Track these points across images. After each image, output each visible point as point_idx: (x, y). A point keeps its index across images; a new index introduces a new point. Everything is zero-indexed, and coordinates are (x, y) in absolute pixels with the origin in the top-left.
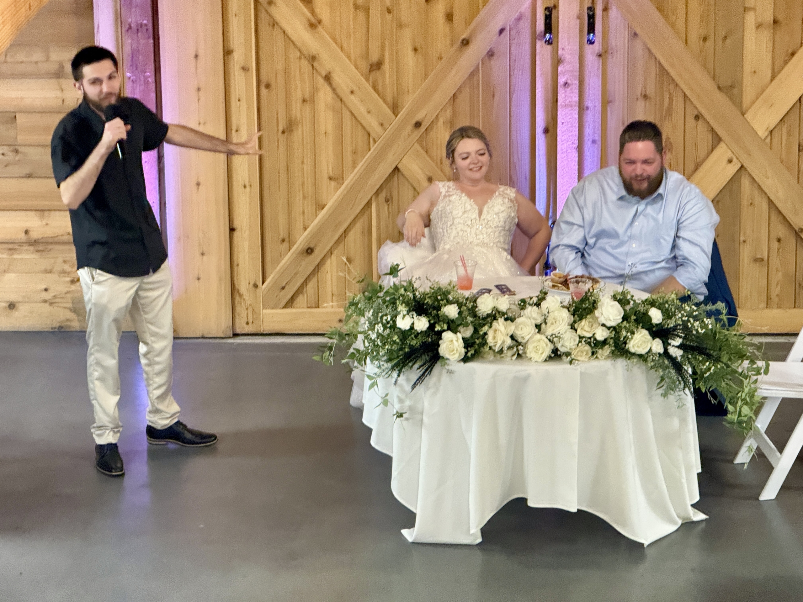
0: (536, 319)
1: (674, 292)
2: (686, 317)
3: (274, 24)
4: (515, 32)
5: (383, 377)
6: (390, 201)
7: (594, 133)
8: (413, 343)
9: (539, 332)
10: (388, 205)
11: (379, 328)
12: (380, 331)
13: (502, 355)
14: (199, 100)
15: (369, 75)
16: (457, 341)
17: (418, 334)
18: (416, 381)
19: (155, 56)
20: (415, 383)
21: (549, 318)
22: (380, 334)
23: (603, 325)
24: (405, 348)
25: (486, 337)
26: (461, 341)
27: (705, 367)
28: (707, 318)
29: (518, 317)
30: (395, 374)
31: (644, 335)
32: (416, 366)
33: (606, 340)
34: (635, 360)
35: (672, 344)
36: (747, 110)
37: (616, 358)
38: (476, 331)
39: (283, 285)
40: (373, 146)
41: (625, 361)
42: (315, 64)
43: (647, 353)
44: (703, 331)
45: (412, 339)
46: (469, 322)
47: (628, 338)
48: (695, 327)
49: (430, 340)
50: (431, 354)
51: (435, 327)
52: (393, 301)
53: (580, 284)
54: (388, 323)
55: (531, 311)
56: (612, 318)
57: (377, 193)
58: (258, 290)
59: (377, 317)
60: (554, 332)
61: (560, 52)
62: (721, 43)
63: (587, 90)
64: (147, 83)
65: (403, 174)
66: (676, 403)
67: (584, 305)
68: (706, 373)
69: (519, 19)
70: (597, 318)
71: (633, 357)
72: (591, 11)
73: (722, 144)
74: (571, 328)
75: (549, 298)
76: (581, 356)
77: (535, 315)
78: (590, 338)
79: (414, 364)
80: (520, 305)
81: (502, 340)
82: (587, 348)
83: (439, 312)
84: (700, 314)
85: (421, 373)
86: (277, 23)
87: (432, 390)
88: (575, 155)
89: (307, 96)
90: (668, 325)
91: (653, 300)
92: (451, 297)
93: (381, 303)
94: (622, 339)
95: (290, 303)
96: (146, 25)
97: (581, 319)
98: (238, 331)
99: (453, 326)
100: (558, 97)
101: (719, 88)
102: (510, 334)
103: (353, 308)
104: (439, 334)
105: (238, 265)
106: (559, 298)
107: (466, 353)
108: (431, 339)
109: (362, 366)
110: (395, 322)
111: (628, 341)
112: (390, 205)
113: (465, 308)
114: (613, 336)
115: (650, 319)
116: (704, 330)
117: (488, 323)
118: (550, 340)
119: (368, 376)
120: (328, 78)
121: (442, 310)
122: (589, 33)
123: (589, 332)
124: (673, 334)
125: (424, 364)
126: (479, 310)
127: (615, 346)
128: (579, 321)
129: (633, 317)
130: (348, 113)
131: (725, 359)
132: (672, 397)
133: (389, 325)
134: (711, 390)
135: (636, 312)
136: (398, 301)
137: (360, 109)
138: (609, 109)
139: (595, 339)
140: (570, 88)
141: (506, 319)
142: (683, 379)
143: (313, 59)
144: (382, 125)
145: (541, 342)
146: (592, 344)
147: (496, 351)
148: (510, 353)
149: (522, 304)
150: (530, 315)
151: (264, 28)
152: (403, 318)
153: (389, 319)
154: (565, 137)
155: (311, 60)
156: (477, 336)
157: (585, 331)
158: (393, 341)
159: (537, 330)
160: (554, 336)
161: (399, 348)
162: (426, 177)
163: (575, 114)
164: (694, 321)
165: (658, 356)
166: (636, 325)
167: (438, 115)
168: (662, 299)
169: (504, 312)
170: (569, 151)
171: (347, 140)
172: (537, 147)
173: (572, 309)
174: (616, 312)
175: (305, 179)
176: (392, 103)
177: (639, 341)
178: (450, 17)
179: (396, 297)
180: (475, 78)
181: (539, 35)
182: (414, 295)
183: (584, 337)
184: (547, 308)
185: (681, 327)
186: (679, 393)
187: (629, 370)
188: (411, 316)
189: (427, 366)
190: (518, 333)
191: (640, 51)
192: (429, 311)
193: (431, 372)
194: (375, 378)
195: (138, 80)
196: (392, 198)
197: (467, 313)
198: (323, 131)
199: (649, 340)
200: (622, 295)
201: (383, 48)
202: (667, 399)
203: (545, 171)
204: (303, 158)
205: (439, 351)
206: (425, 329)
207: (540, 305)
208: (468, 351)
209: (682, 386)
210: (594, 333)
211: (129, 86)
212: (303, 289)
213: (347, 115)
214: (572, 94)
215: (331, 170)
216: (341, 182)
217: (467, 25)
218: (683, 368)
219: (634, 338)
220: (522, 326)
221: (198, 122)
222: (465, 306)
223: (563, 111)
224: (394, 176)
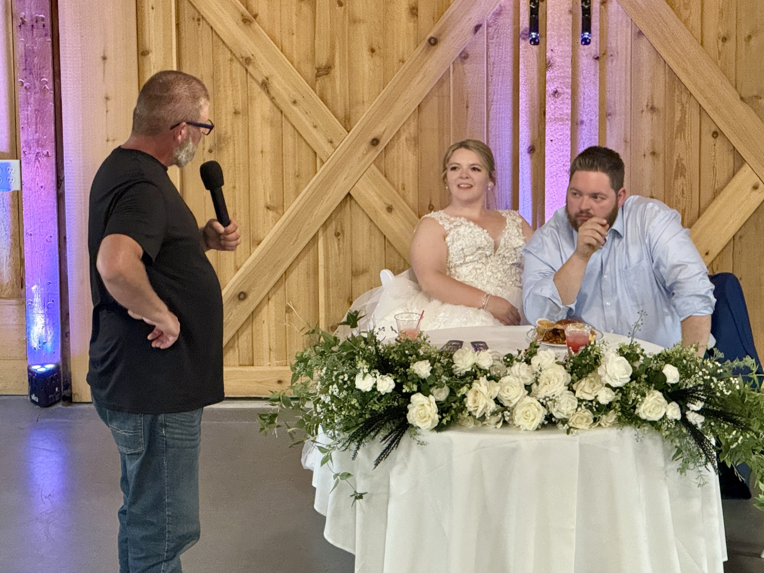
0: (526, 379)
1: (694, 345)
2: (708, 375)
3: (200, 19)
4: (493, 30)
5: (338, 449)
6: (341, 235)
8: (376, 407)
9: (529, 394)
10: (339, 240)
11: (334, 389)
12: (335, 393)
13: (485, 423)
14: (107, 111)
15: (316, 80)
16: (430, 405)
17: (382, 396)
18: (381, 456)
19: (53, 58)
20: (379, 457)
21: (541, 377)
22: (335, 396)
23: (608, 386)
24: (365, 414)
25: (465, 400)
26: (434, 405)
27: (731, 437)
28: (734, 378)
29: (503, 376)
31: (658, 397)
32: (380, 436)
33: (610, 403)
34: (647, 428)
35: (691, 409)
37: (623, 426)
38: (452, 393)
40: (321, 167)
41: (634, 430)
42: (250, 68)
43: (660, 420)
44: (728, 394)
45: (375, 403)
46: (444, 382)
47: (638, 401)
48: (719, 387)
49: (396, 404)
50: (397, 422)
51: (403, 388)
52: (352, 356)
54: (345, 383)
55: (519, 368)
56: (618, 378)
57: (325, 225)
59: (332, 376)
60: (548, 394)
61: (549, 54)
62: (744, 43)
63: (581, 100)
64: (44, 91)
65: (356, 202)
66: (696, 481)
67: (583, 362)
68: (733, 445)
69: (498, 13)
70: (600, 377)
71: (644, 424)
72: (586, 4)
73: (746, 167)
74: (569, 390)
75: (541, 353)
76: (581, 423)
77: (523, 373)
78: (591, 401)
79: (377, 433)
80: (505, 361)
81: (484, 403)
82: (588, 413)
83: (407, 370)
84: (725, 371)
85: (386, 445)
86: (203, 17)
87: (399, 466)
89: (240, 107)
90: (686, 385)
91: (668, 355)
92: (421, 352)
93: (336, 359)
94: (630, 403)
96: (43, 19)
97: (580, 378)
99: (424, 387)
100: (547, 109)
101: (742, 99)
102: (494, 397)
103: (302, 364)
104: (408, 396)
106: (553, 353)
107: (441, 420)
108: (398, 402)
109: (313, 436)
110: (353, 382)
111: (637, 406)
112: (341, 241)
113: (439, 365)
114: (619, 399)
115: (665, 378)
116: (730, 392)
117: (467, 382)
118: (542, 404)
119: (320, 448)
120: (265, 85)
121: (411, 367)
122: (583, 32)
123: (590, 394)
124: (692, 396)
125: (390, 434)
126: (456, 367)
127: (621, 411)
128: (578, 380)
129: (644, 376)
130: (289, 125)
131: (756, 427)
132: (691, 473)
133: (346, 386)
134: (738, 464)
135: (647, 369)
136: (357, 357)
137: (305, 123)
138: (608, 124)
139: (598, 403)
140: (560, 98)
141: (489, 379)
142: (704, 451)
143: (248, 61)
144: (331, 142)
145: (532, 405)
146: (594, 408)
147: (477, 417)
148: (494, 420)
149: (509, 360)
150: (518, 374)
151: (188, 26)
152: (364, 378)
153: (346, 379)
154: (555, 157)
155: (244, 62)
156: (454, 399)
157: (585, 392)
158: (351, 405)
159: (527, 392)
160: (547, 399)
161: (358, 413)
162: (385, 206)
163: (567, 129)
164: (718, 380)
165: (674, 423)
166: (647, 386)
167: (399, 130)
168: (679, 354)
169: (486, 370)
170: (560, 175)
171: (289, 160)
172: (520, 169)
173: (569, 366)
174: (623, 370)
175: (237, 209)
176: (343, 115)
177: (652, 405)
178: (415, 11)
179: (354, 352)
180: (445, 86)
181: (523, 33)
182: (377, 349)
183: (584, 400)
184: (539, 365)
185: (702, 388)
186: (700, 469)
187: (639, 440)
188: (374, 375)
189: (393, 436)
190: (502, 394)
191: (645, 53)
192: (396, 369)
193: (398, 443)
194: (329, 450)
195: (33, 87)
196: (343, 231)
197: (442, 371)
198: (259, 150)
199: (663, 404)
200: (630, 349)
201: (333, 47)
202: (685, 475)
203: (530, 199)
204: (235, 182)
205: (408, 417)
206: (390, 391)
207: (530, 360)
208: (443, 418)
209: (703, 460)
210: (596, 395)
211: (21, 94)
212: (234, 343)
213: (288, 130)
214: (562, 106)
215: (268, 197)
216: (280, 211)
217: (436, 20)
218: (705, 437)
219: (645, 402)
220: (509, 387)
221: (106, 138)
222: (439, 361)
223: (552, 125)
224: (345, 204)
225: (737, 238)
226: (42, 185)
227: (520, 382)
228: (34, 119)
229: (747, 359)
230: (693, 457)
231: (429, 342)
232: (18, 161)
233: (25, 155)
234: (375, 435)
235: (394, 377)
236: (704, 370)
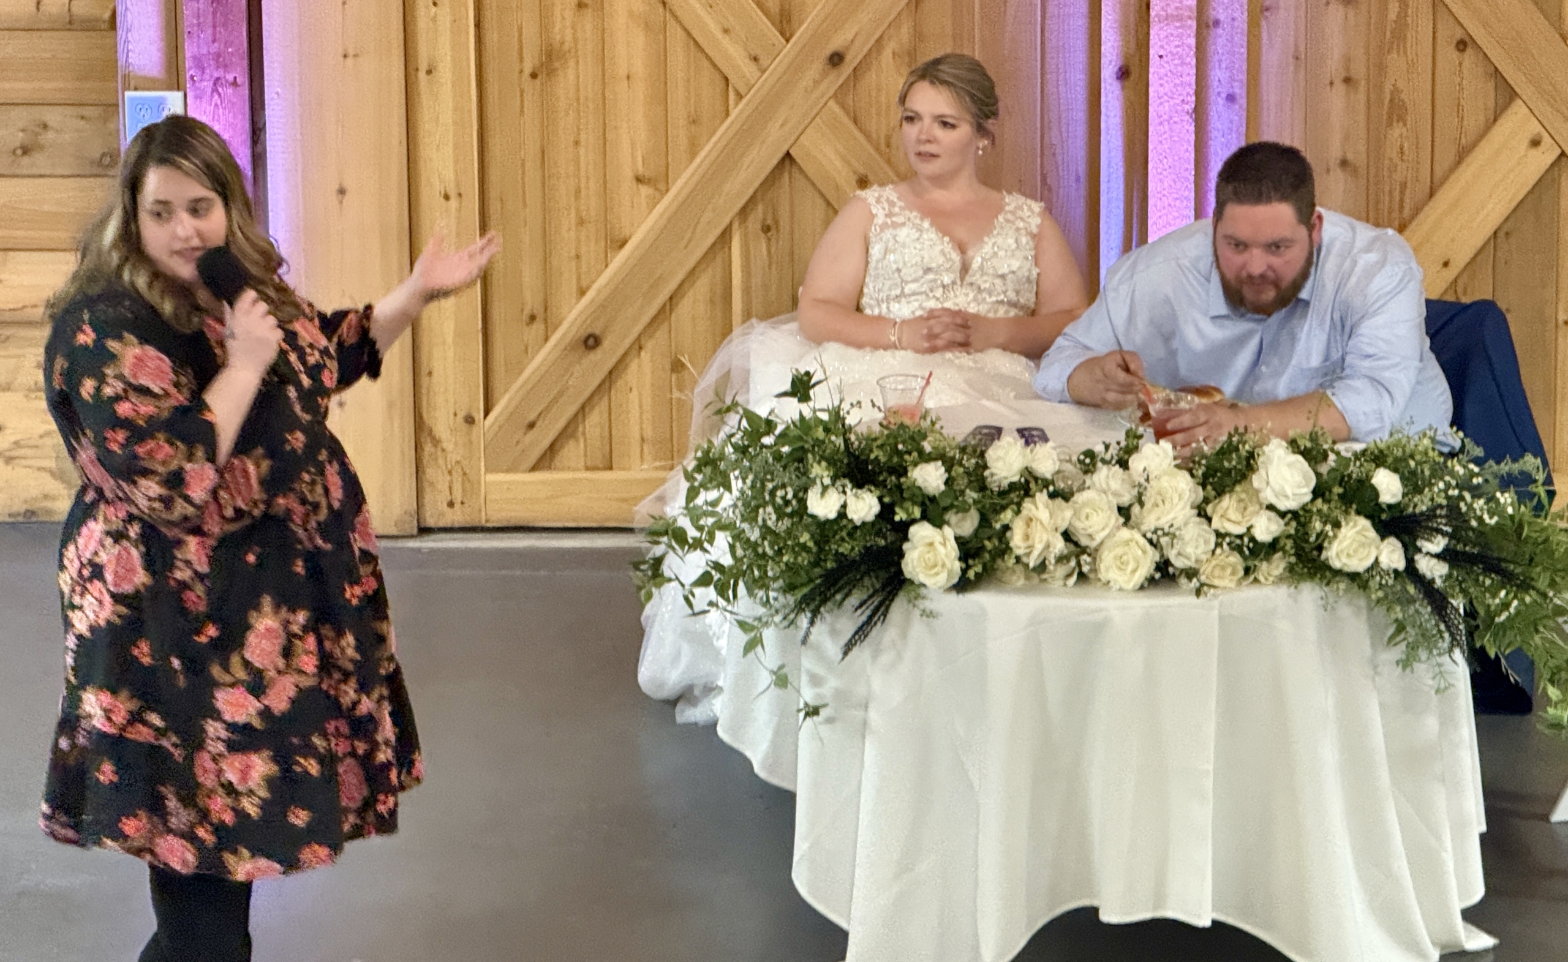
0: (1119, 495)
2: (1454, 489)
5: (776, 625)
6: (773, 231)
7: (1232, 79)
8: (845, 548)
9: (1125, 524)
10: (769, 239)
11: (768, 515)
12: (770, 523)
13: (1045, 576)
16: (944, 544)
17: (856, 528)
18: (854, 636)
20: (850, 640)
21: (1148, 493)
22: (768, 527)
23: (1271, 507)
24: (825, 561)
25: (1008, 534)
26: (952, 544)
27: (1497, 601)
28: (1502, 493)
29: (1079, 490)
30: (804, 620)
31: (1364, 529)
32: (854, 600)
33: (1276, 541)
34: (1342, 586)
35: (1424, 550)
37: (1299, 581)
38: (985, 521)
39: (532, 417)
40: (737, 104)
41: (1317, 588)
43: (1368, 570)
44: (1492, 521)
45: (843, 539)
46: (970, 501)
47: (1326, 536)
48: (1475, 510)
49: (882, 542)
50: (883, 575)
51: (894, 513)
52: (799, 454)
54: (787, 503)
55: (1107, 476)
56: (1289, 492)
57: (744, 212)
58: (475, 429)
59: (764, 490)
60: (1161, 523)
65: (801, 170)
66: (1431, 682)
67: (1226, 464)
68: (1500, 615)
70: (1257, 492)
71: (1337, 579)
73: (1518, 105)
74: (1199, 515)
75: (1146, 448)
76: (1221, 577)
77: (1115, 485)
78: (1241, 537)
79: (847, 596)
80: (1082, 462)
81: (1045, 537)
82: (1235, 559)
83: (903, 480)
84: (1487, 481)
85: (864, 618)
87: (886, 658)
88: (1189, 128)
90: (1415, 506)
91: (1381, 451)
92: (927, 447)
93: (771, 460)
94: (1312, 539)
95: (546, 460)
97: (1220, 493)
98: (430, 522)
99: (933, 510)
102: (1062, 529)
103: (708, 470)
104: (902, 530)
105: (430, 374)
106: (1166, 451)
107: (964, 571)
108: (885, 539)
109: (728, 600)
110: (802, 502)
111: (1326, 544)
112: (773, 240)
113: (961, 470)
114: (1292, 532)
115: (1376, 493)
116: (1496, 519)
117: (1012, 503)
118: (1151, 542)
119: (741, 624)
121: (909, 474)
123: (1239, 523)
124: (1426, 528)
125: (870, 597)
126: (992, 475)
127: (1297, 555)
128: (1215, 498)
129: (1338, 490)
130: (679, 29)
131: (1542, 583)
132: (1423, 668)
134: (1507, 652)
135: (1343, 477)
136: (810, 456)
137: (707, 23)
138: (1264, 23)
139: (1253, 539)
141: (1052, 496)
142: (1448, 628)
144: (756, 59)
145: (1133, 544)
146: (1245, 549)
147: (1031, 565)
148: (1062, 570)
149: (1088, 461)
150: (1104, 486)
152: (823, 494)
153: (790, 496)
154: (1167, 87)
156: (987, 532)
157: (1229, 520)
158: (798, 544)
159: (1122, 520)
160: (1160, 532)
161: (812, 560)
162: (854, 175)
163: (1189, 36)
164: (1473, 497)
165: (1392, 576)
166: (1343, 508)
167: (881, 37)
168: (1401, 450)
169: (1046, 479)
170: (1176, 119)
171: (678, 95)
172: (1103, 109)
173: (1200, 472)
174: (1298, 478)
175: (583, 181)
176: (777, 10)
177: (1351, 544)
179: (806, 446)
182: (846, 441)
183: (1227, 534)
184: (1145, 470)
185: (1444, 512)
186: (1440, 660)
187: (1329, 607)
188: (841, 489)
189: (876, 601)
190: (1079, 525)
192: (881, 478)
193: (885, 615)
194: (758, 629)
196: (777, 222)
197: (966, 481)
198: (622, 72)
199: (1374, 540)
200: (1310, 440)
202: (1412, 671)
203: (1121, 164)
204: (578, 133)
205: (903, 566)
206: (870, 517)
207: (1127, 462)
208: (968, 567)
209: (1446, 645)
210: (1249, 524)
212: (577, 428)
213: (675, 34)
215: (640, 159)
216: (662, 186)
218: (1449, 603)
219: (1340, 536)
220: (1089, 510)
221: (341, 51)
222: (961, 464)
223: (1161, 29)
224: (781, 174)
225: (1501, 234)
227: (1109, 502)
228: (210, 17)
229: (1526, 458)
230: (1427, 639)
231: (942, 428)
232: (180, 94)
233: (194, 81)
234: (844, 599)
235: (878, 493)
236: (1447, 478)
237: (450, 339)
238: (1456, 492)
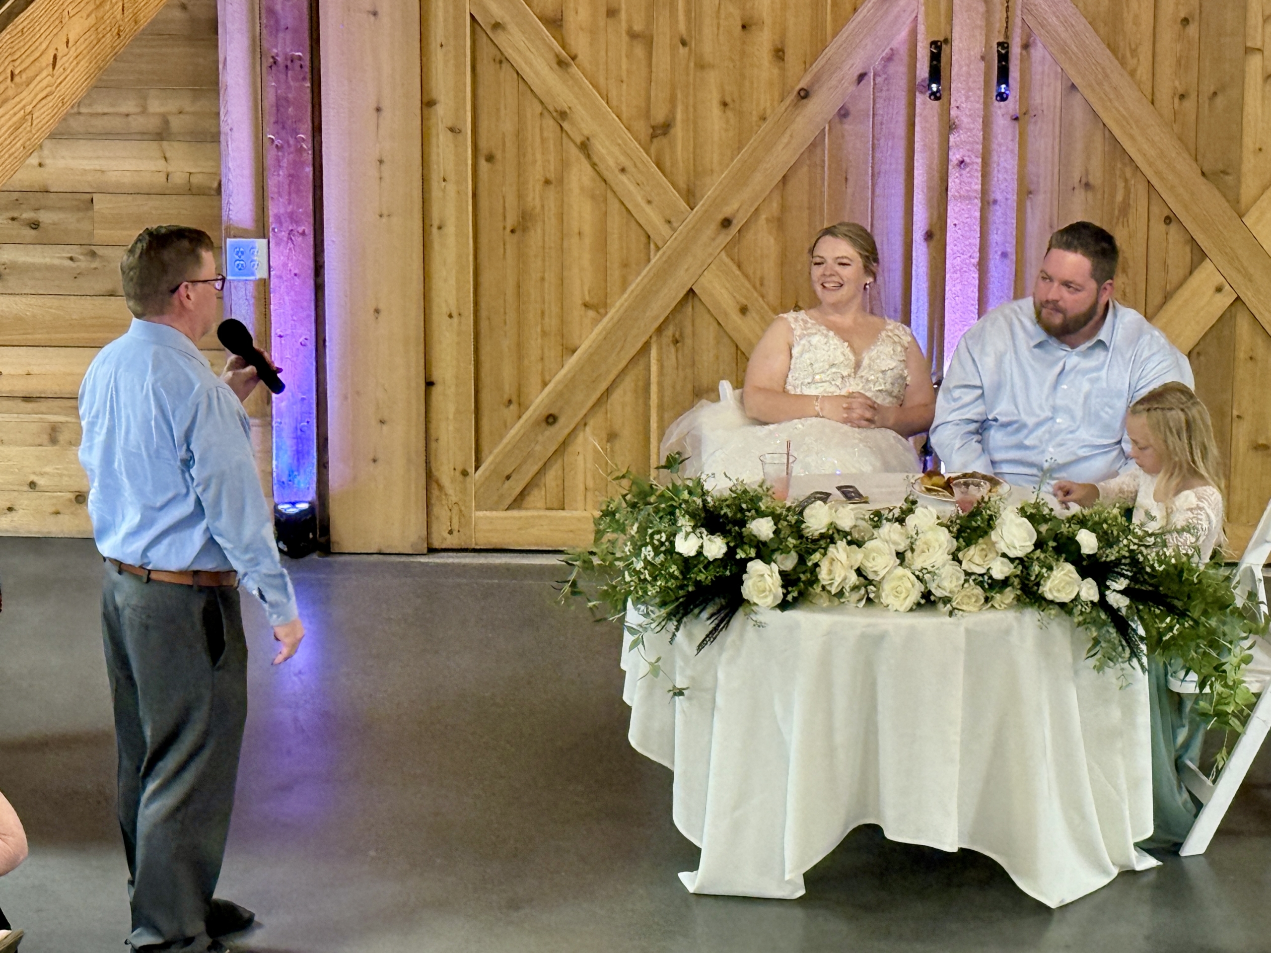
0: (897, 544)
3: (502, 60)
4: (882, 80)
5: (652, 630)
6: (680, 343)
7: (1005, 241)
8: (701, 577)
9: (901, 564)
10: (677, 351)
11: (648, 552)
12: (649, 558)
13: (842, 600)
14: (381, 179)
15: (651, 141)
16: (771, 576)
17: (709, 563)
18: (705, 638)
19: (313, 107)
20: (702, 642)
21: (917, 543)
22: (648, 561)
23: (1004, 555)
24: (687, 586)
25: (818, 569)
26: (777, 576)
27: (1164, 625)
29: (869, 540)
31: (1069, 571)
32: (705, 615)
33: (1007, 578)
34: (1053, 612)
35: (1112, 588)
36: (1247, 210)
37: (1023, 608)
38: (802, 560)
39: (509, 472)
40: (655, 255)
41: (1036, 613)
42: (566, 125)
43: (1072, 601)
44: (1161, 569)
45: (701, 571)
46: (791, 546)
47: (1043, 576)
48: (1149, 561)
49: (728, 573)
50: (728, 596)
51: (736, 553)
52: (670, 509)
53: (971, 487)
54: (662, 544)
55: (890, 530)
56: (1017, 545)
57: (660, 330)
58: (468, 479)
59: (646, 535)
60: (926, 565)
61: (954, 112)
62: (1207, 102)
63: (995, 173)
64: (300, 150)
65: (700, 300)
66: (1116, 682)
67: (973, 523)
68: (1165, 635)
69: (889, 59)
70: (994, 544)
71: (1051, 607)
72: (1003, 48)
73: (1207, 264)
74: (953, 559)
75: (919, 510)
76: (968, 604)
77: (895, 537)
78: (982, 575)
79: (702, 611)
80: (872, 520)
81: (843, 575)
82: (979, 591)
83: (744, 530)
85: (713, 625)
86: (506, 59)
87: (729, 653)
88: (974, 276)
89: (552, 176)
90: (1107, 556)
91: (1084, 516)
92: (762, 506)
93: (652, 513)
94: (1033, 578)
95: (518, 502)
96: (300, 58)
97: (968, 544)
98: (436, 544)
99: (764, 552)
100: (950, 184)
101: (1203, 174)
102: (856, 568)
103: (608, 519)
104: (744, 562)
105: (437, 440)
106: (933, 511)
107: (785, 595)
108: (730, 571)
109: (620, 612)
110: (672, 543)
111: (1042, 582)
112: (680, 351)
113: (786, 523)
114: (1019, 572)
115: (1078, 547)
116: (1163, 566)
117: (820, 547)
118: (918, 577)
119: (630, 629)
120: (585, 147)
121: (747, 526)
122: (999, 83)
123: (981, 566)
124: (1114, 572)
125: (719, 611)
126: (808, 527)
127: (1021, 589)
128: (965, 547)
129: (1052, 544)
130: (616, 201)
131: (1196, 614)
132: (1111, 672)
133: (663, 549)
135: (1057, 535)
136: (677, 511)
137: (636, 197)
138: (1028, 203)
139: (991, 577)
140: (968, 170)
141: (850, 543)
142: (1129, 643)
143: (563, 115)
144: (669, 222)
145: (905, 579)
146: (985, 584)
148: (855, 596)
149: (876, 519)
150: (887, 538)
151: (487, 69)
153: (663, 539)
154: (959, 247)
155: (558, 118)
156: (804, 568)
157: (974, 563)
158: (669, 573)
159: (898, 561)
160: (924, 571)
161: (678, 585)
162: (738, 307)
163: (976, 210)
165: (1090, 605)
166: (1056, 557)
167: (757, 208)
168: (1098, 516)
169: (845, 532)
170: (965, 269)
171: (614, 246)
172: (914, 262)
173: (955, 528)
174: (1025, 535)
175: (547, 305)
176: (685, 186)
177: (1060, 583)
178: (781, 53)
179: (675, 504)
180: (818, 151)
181: (920, 85)
182: (705, 502)
183: (973, 574)
184: (916, 526)
185: (1128, 561)
186: (1122, 666)
187: (1044, 627)
188: (699, 535)
189: (723, 613)
190: (868, 564)
191: (1079, 114)
192: (728, 528)
193: (727, 625)
194: (640, 632)
195: (286, 146)
196: (683, 337)
197: (788, 532)
198: (576, 230)
199: (1076, 581)
200: (1033, 508)
201: (673, 101)
202: (1104, 675)
203: (926, 300)
204: (544, 272)
205: (742, 591)
206: (720, 556)
207: (904, 521)
208: (788, 593)
209: (1126, 655)
210: (988, 567)
211: (271, 154)
212: (539, 480)
213: (614, 206)
214: (970, 180)
215: (586, 293)
216: (602, 311)
217: (807, 66)
218: (1130, 625)
219: (1052, 577)
220: (875, 554)
221: (378, 213)
222: (786, 520)
223: (956, 205)
224: (687, 302)
226: (296, 271)
227: (890, 548)
228: (287, 187)
230: (1114, 651)
231: (772, 493)
232: (265, 241)
233: (275, 232)
234: (700, 612)
235: (725, 539)
237: (451, 416)
238: (1135, 547)
